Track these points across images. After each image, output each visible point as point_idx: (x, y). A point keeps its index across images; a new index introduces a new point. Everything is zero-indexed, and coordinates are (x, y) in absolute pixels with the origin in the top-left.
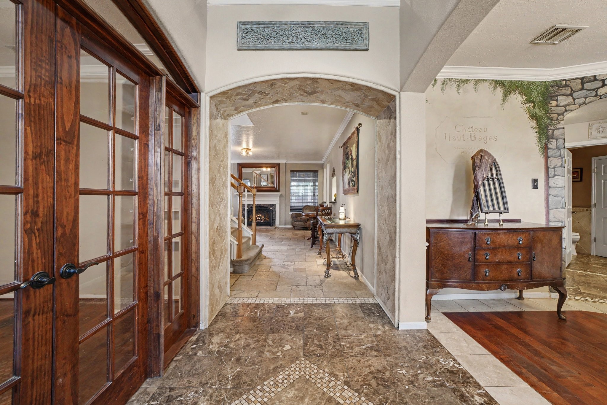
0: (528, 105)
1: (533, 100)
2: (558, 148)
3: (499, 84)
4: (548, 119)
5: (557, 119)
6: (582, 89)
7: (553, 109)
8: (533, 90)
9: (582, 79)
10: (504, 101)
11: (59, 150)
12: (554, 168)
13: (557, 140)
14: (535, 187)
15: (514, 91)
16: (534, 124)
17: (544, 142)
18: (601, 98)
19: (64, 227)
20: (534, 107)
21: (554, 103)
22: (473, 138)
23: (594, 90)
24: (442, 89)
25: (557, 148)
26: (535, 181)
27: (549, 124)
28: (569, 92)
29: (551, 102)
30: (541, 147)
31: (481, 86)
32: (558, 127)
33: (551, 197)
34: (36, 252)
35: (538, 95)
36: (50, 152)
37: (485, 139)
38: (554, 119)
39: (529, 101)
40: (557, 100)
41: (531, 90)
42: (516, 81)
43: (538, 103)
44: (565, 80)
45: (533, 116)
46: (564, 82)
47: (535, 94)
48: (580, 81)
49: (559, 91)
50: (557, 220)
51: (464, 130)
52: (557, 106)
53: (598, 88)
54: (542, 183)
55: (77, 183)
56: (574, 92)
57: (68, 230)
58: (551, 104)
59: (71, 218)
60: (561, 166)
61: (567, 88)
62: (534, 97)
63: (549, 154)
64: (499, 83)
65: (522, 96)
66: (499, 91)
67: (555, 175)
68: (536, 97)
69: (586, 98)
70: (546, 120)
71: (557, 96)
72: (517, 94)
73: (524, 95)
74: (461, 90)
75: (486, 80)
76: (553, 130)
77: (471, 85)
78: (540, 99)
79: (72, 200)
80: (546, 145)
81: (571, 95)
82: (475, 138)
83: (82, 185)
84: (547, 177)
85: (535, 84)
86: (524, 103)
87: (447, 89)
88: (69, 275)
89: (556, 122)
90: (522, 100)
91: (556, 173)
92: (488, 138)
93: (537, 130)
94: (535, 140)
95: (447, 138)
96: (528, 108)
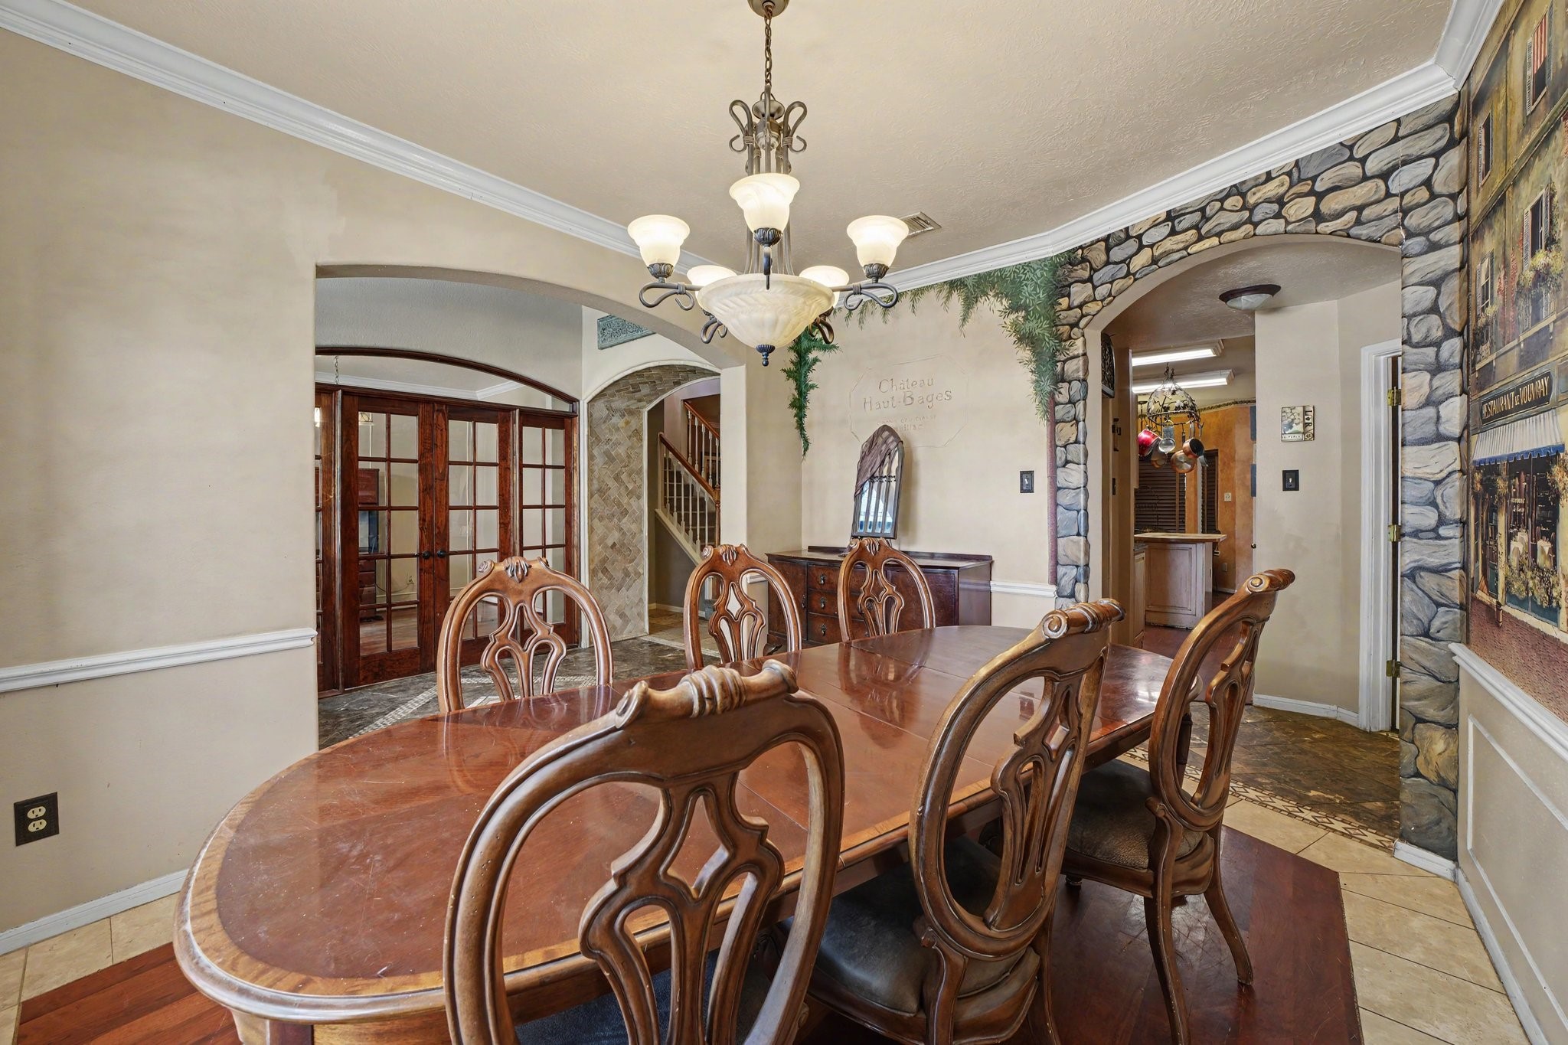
0: (1013, 316)
1: (1025, 301)
2: (1072, 402)
3: (957, 286)
4: (1056, 339)
5: (1070, 338)
6: (1108, 263)
7: (1064, 314)
8: (1025, 282)
9: (1106, 239)
10: (964, 320)
11: (437, 484)
12: (1065, 447)
13: (1070, 382)
14: (1027, 488)
15: (986, 294)
16: (1026, 354)
17: (1048, 389)
18: (1135, 280)
19: (438, 528)
20: (1025, 318)
21: (1064, 302)
22: (909, 401)
23: (1123, 261)
24: (861, 322)
25: (1070, 402)
26: (1027, 476)
27: (1057, 350)
28: (1086, 274)
29: (1060, 301)
30: (1040, 402)
31: (923, 301)
32: (1071, 354)
33: (1060, 509)
34: (425, 541)
35: (1035, 289)
36: (431, 487)
37: (930, 399)
38: (1065, 336)
39: (1014, 308)
40: (1069, 296)
41: (1021, 282)
42: (989, 273)
43: (1035, 309)
44: (1081, 247)
45: (1025, 338)
46: (1080, 251)
47: (1028, 290)
48: (1103, 244)
49: (1073, 275)
50: (1069, 562)
51: (894, 388)
52: (1070, 308)
53: (1131, 257)
54: (1041, 482)
55: (447, 502)
56: (1096, 271)
57: (442, 530)
58: (1060, 304)
59: (444, 523)
60: (1077, 442)
61: (1083, 265)
62: (1026, 298)
63: (1058, 416)
64: (954, 285)
65: (1001, 301)
66: (957, 301)
67: (1067, 462)
68: (1030, 295)
69: (1111, 283)
70: (1051, 342)
71: (1069, 286)
72: (992, 299)
73: (1006, 296)
74: (889, 317)
75: (931, 287)
76: (1064, 362)
77: (905, 303)
78: (1039, 297)
79: (444, 514)
80: (1052, 395)
81: (1090, 280)
82: (912, 399)
83: (451, 503)
84: (1054, 468)
85: (1028, 269)
86: (1007, 312)
87: (869, 320)
88: (442, 557)
89: (1068, 343)
90: (1001, 308)
91: (1069, 458)
92: (935, 397)
93: (1032, 366)
94: (1030, 389)
95: (868, 405)
96: (1015, 324)
